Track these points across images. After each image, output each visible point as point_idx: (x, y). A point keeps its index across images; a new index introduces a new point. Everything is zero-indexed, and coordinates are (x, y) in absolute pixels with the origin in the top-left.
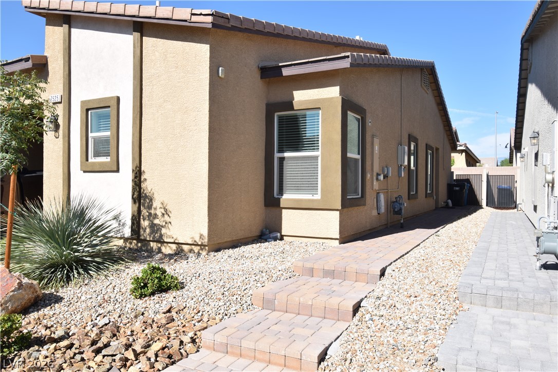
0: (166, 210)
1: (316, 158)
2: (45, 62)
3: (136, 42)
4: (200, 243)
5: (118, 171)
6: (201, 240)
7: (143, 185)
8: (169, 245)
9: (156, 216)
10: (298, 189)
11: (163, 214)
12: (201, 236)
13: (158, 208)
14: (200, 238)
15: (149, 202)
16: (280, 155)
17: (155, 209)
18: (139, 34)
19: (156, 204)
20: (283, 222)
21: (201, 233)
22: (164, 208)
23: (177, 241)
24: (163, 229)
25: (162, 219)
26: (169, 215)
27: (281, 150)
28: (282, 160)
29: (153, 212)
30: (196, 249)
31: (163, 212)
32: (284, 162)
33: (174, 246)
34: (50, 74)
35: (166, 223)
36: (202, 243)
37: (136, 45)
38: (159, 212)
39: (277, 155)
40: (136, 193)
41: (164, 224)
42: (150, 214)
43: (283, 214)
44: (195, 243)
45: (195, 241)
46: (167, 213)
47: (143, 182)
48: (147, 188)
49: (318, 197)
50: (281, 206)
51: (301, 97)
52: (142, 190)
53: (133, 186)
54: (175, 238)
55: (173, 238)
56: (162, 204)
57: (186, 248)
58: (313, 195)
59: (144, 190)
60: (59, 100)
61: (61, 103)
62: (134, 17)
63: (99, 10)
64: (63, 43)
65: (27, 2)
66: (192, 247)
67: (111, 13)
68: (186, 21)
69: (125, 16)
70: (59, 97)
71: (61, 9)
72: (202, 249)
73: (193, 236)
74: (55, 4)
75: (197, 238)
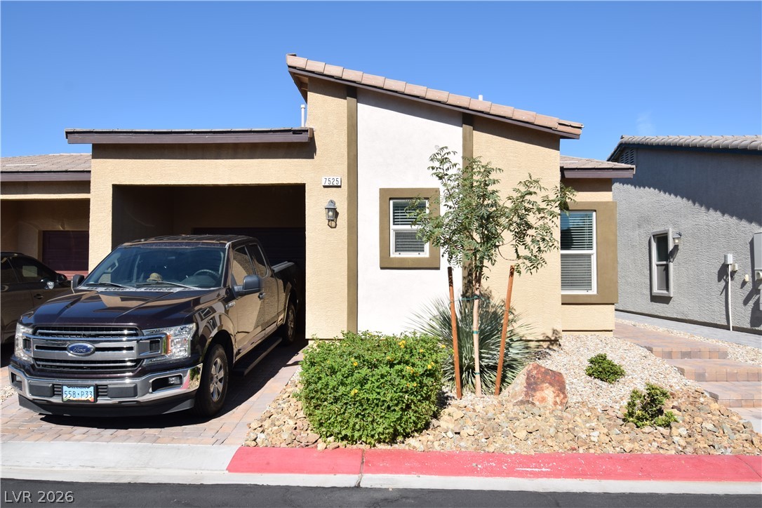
1: (589, 256)
2: (311, 136)
3: (468, 135)
4: (553, 338)
5: (438, 268)
6: (554, 335)
10: (571, 285)
12: (555, 331)
14: (554, 333)
18: (472, 128)
19: (495, 302)
21: (555, 328)
30: (545, 345)
34: (317, 151)
36: (556, 338)
37: (468, 138)
44: (547, 339)
45: (547, 337)
49: (594, 291)
54: (522, 335)
57: (532, 344)
58: (587, 290)
60: (339, 184)
61: (340, 187)
62: (482, 112)
63: (429, 96)
64: (348, 119)
65: (299, 62)
66: (541, 343)
67: (448, 103)
68: (551, 128)
69: (468, 109)
70: (339, 180)
71: (363, 82)
72: (552, 344)
73: (546, 332)
74: (352, 75)
75: (550, 334)
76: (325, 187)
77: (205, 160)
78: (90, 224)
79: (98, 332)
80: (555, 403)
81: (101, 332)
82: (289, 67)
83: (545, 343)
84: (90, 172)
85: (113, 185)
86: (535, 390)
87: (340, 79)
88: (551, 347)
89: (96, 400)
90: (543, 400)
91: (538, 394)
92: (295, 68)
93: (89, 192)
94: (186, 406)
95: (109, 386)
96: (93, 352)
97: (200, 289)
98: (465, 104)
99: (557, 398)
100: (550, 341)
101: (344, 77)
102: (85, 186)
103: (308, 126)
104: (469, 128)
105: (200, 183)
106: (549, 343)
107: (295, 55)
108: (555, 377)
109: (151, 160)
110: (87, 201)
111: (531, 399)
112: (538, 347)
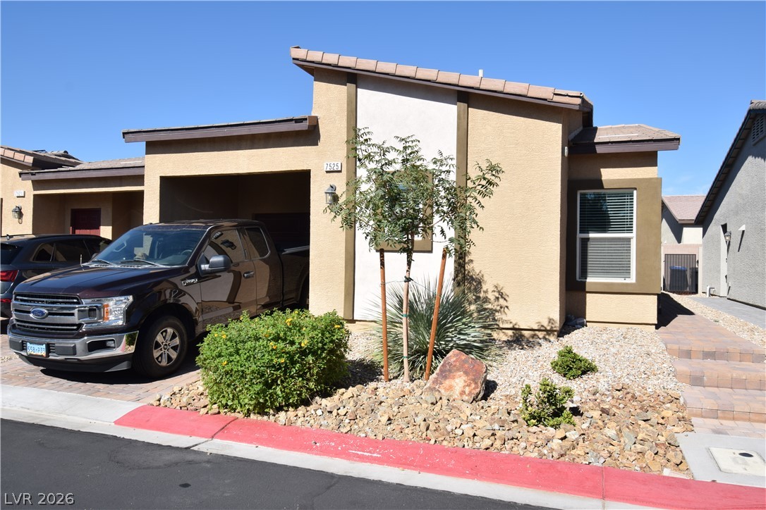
0: (501, 295)
1: (629, 240)
2: (316, 124)
3: (462, 113)
4: (548, 328)
5: (431, 252)
6: (550, 324)
7: (468, 267)
8: (504, 331)
9: (486, 300)
10: (606, 272)
11: (498, 298)
12: (550, 321)
13: (490, 291)
14: (549, 322)
15: (477, 285)
16: (584, 236)
17: (486, 292)
18: (466, 105)
19: (488, 286)
20: (587, 307)
21: (551, 317)
22: (499, 292)
23: (517, 327)
24: (497, 314)
25: (496, 303)
26: (505, 299)
27: (585, 230)
28: (585, 241)
29: (482, 295)
30: (541, 334)
31: (497, 295)
32: (589, 243)
33: (510, 333)
34: (321, 137)
35: (501, 307)
36: (552, 327)
37: (462, 116)
38: (491, 296)
39: (580, 236)
40: (460, 275)
41: (498, 308)
42: (478, 298)
43: (587, 299)
44: (542, 328)
45: (542, 326)
46: (502, 297)
47: (468, 263)
48: (473, 270)
49: (632, 279)
50: (587, 290)
51: (610, 175)
52: (466, 272)
53: (455, 268)
54: (514, 323)
55: (511, 323)
56: (496, 287)
57: (526, 333)
58: (625, 278)
59: (469, 272)
60: (339, 169)
61: (340, 171)
62: (472, 88)
63: (419, 76)
64: (348, 105)
65: (300, 53)
66: (537, 332)
67: (437, 81)
68: (546, 100)
69: (458, 86)
70: (339, 165)
71: (357, 67)
72: (549, 335)
73: (541, 321)
74: (347, 61)
75: (545, 323)
76: (327, 172)
77: (229, 152)
78: (144, 211)
79: (55, 300)
80: (463, 393)
81: (57, 300)
82: (294, 59)
83: (541, 332)
84: (144, 167)
85: (161, 177)
86: (445, 377)
87: (337, 66)
88: (547, 337)
89: (48, 355)
90: (451, 388)
91: (447, 382)
92: (297, 59)
93: (143, 185)
94: (123, 366)
95: (56, 345)
96: (47, 316)
97: (164, 267)
98: (454, 81)
99: (467, 388)
100: (546, 330)
101: (339, 64)
102: (139, 179)
103: (313, 114)
104: (464, 105)
105: (225, 172)
106: (545, 333)
107: (298, 47)
108: (474, 366)
109: (188, 154)
110: (142, 193)
111: (437, 387)
112: (533, 336)
